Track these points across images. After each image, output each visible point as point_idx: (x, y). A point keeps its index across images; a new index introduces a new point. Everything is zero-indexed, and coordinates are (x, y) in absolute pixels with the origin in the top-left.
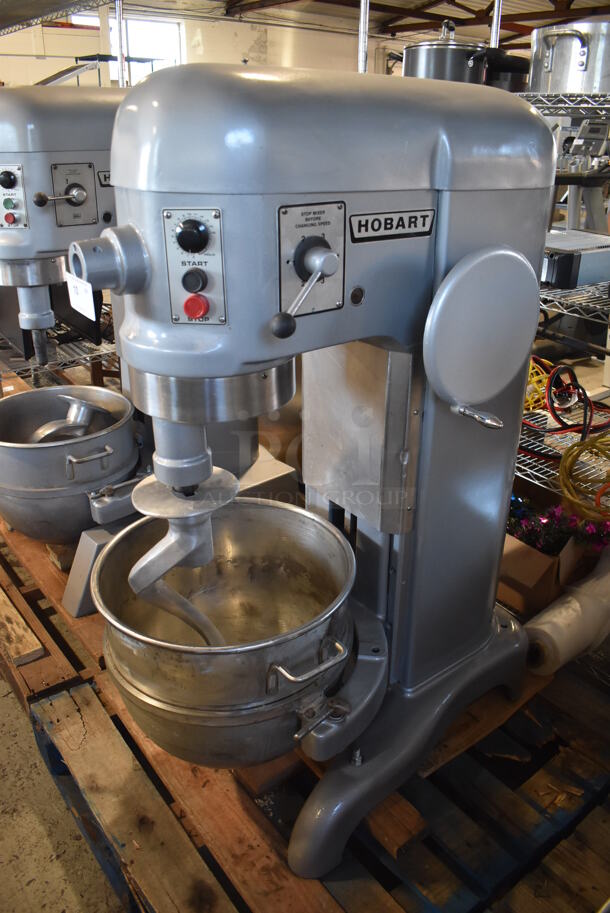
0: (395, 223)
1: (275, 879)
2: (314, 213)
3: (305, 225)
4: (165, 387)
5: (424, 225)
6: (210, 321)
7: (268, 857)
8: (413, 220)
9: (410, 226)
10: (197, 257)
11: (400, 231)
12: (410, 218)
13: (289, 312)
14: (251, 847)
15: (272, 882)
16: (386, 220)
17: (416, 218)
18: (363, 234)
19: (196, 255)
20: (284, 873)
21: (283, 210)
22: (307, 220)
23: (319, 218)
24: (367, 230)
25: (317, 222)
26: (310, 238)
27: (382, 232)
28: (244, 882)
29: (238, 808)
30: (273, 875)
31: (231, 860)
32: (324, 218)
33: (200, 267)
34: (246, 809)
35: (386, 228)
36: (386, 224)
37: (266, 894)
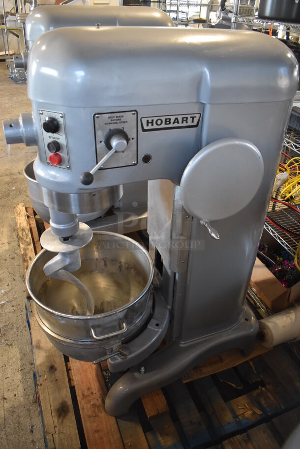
0: (172, 121)
1: (97, 411)
2: (117, 117)
3: (111, 123)
5: (193, 121)
6: (63, 167)
7: (97, 400)
8: (185, 119)
9: (182, 123)
11: (176, 125)
12: (183, 118)
14: (92, 393)
15: (94, 412)
16: (166, 119)
17: (187, 118)
18: (150, 127)
19: (55, 134)
20: (101, 409)
21: (97, 116)
22: (112, 120)
23: (120, 120)
24: (152, 125)
25: (118, 121)
26: (114, 130)
27: (163, 126)
28: (83, 408)
29: (94, 373)
30: (96, 409)
31: (81, 396)
32: (123, 119)
33: (57, 140)
34: (97, 375)
35: (166, 124)
36: (166, 121)
37: (90, 417)
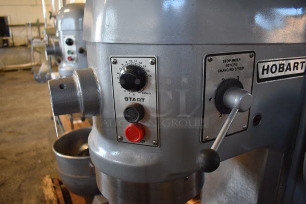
0: (285, 68)
2: (233, 60)
3: (226, 70)
4: (113, 183)
6: (146, 143)
8: (296, 65)
9: (294, 70)
10: (137, 95)
11: (289, 72)
12: (295, 63)
13: (212, 148)
16: (280, 65)
17: (298, 63)
18: (266, 76)
19: (136, 93)
21: (210, 58)
22: (227, 66)
23: (236, 65)
24: (267, 73)
25: (234, 67)
26: (228, 80)
32: (239, 64)
33: (138, 102)
35: (280, 71)
36: (280, 68)
